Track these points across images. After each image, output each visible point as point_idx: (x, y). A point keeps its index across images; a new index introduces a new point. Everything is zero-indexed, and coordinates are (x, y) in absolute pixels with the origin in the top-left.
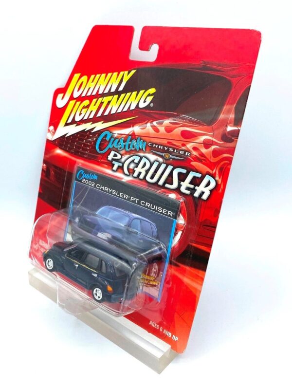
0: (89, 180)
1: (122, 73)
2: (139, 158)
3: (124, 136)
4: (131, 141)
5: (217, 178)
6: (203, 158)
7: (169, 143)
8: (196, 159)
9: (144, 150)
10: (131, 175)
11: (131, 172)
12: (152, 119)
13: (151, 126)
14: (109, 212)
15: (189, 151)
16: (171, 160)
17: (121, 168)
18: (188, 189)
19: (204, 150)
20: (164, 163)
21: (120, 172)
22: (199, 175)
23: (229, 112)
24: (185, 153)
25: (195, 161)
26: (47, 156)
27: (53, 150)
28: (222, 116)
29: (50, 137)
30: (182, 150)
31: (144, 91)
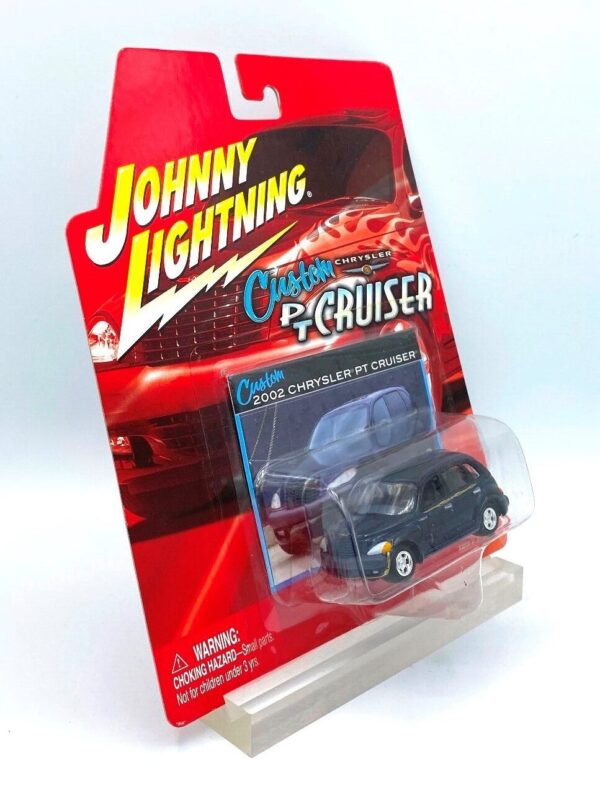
0: (268, 391)
1: (231, 148)
3: (292, 266)
4: (306, 270)
5: (429, 271)
6: (406, 251)
7: (361, 247)
8: (401, 256)
9: (333, 275)
11: (331, 326)
12: (321, 217)
13: (326, 231)
14: (332, 424)
15: (388, 249)
16: (374, 273)
17: (313, 329)
18: (410, 305)
19: (402, 240)
20: (368, 282)
22: (412, 278)
23: (401, 177)
24: (385, 254)
25: (400, 260)
27: (132, 383)
28: (397, 185)
29: (105, 353)
30: (381, 251)
31: (286, 173)
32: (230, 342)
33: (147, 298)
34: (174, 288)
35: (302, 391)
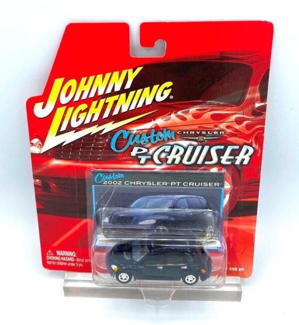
0: (112, 180)
1: (124, 72)
2: (170, 147)
3: (147, 130)
4: (156, 133)
5: (254, 145)
6: (238, 133)
7: (200, 127)
8: (231, 135)
9: (174, 138)
10: (164, 163)
11: (163, 161)
12: (175, 109)
13: (177, 116)
14: (148, 201)
15: (222, 130)
16: (206, 141)
17: (150, 160)
18: (228, 160)
19: (237, 127)
20: (199, 145)
21: (150, 164)
22: (237, 147)
23: (254, 92)
24: (219, 133)
25: (231, 137)
26: (39, 171)
27: (46, 163)
28: (248, 96)
29: (36, 150)
30: (215, 131)
31: (158, 85)
32: (100, 157)
33: (59, 133)
34: (74, 131)
35: (133, 184)
